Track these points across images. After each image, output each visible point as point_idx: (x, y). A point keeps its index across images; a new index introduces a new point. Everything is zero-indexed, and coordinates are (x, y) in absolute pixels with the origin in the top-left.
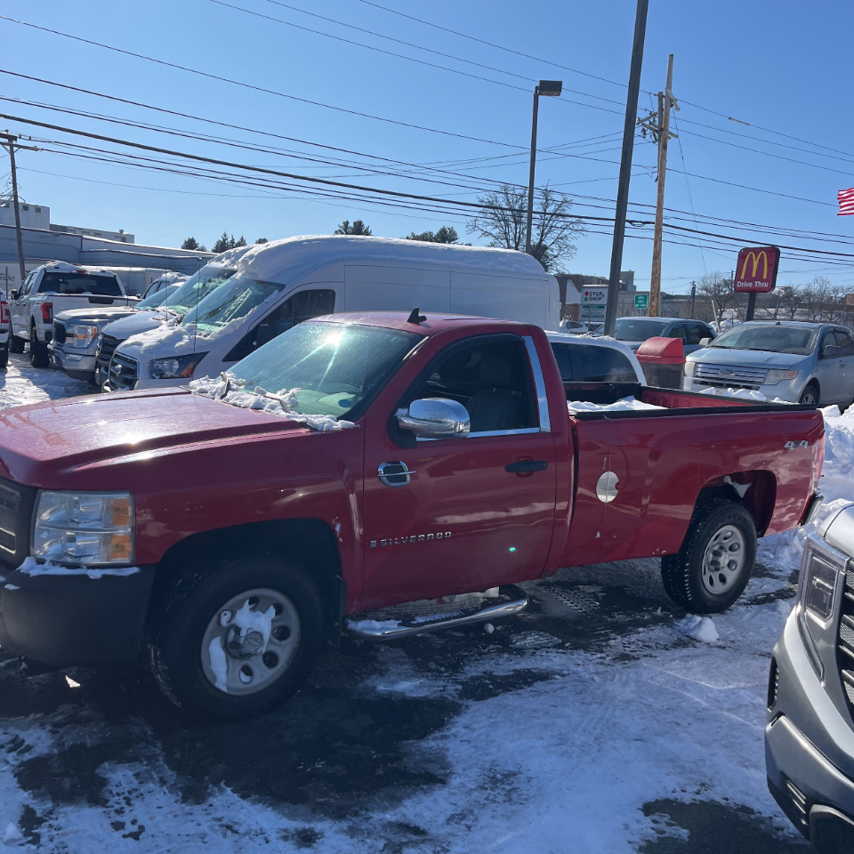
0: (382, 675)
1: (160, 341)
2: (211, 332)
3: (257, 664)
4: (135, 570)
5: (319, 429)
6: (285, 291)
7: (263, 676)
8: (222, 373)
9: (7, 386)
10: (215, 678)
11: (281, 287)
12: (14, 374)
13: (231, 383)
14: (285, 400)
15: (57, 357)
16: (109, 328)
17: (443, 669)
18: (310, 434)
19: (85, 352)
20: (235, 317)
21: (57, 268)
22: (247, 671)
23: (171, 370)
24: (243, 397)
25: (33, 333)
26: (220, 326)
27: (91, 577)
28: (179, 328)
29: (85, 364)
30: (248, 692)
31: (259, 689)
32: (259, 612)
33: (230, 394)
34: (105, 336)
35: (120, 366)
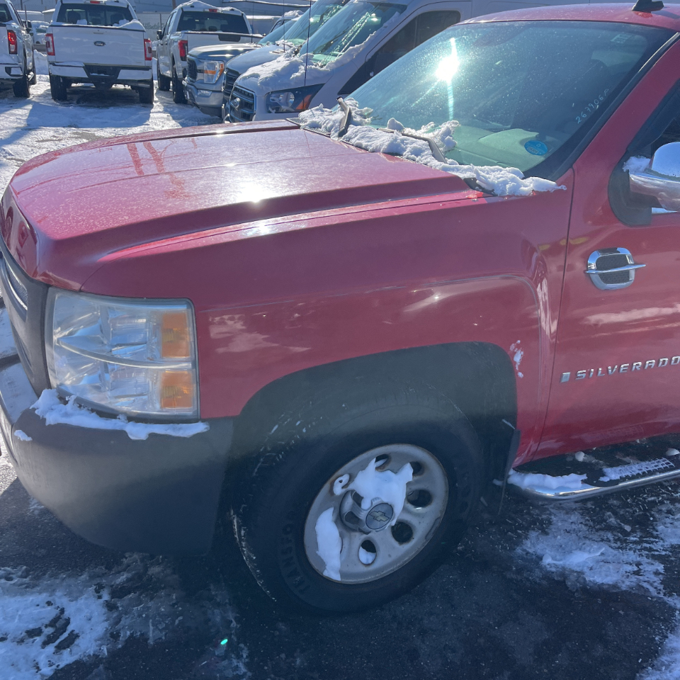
0: (545, 533)
1: (277, 72)
2: (327, 62)
3: (383, 537)
4: (200, 428)
5: (497, 192)
6: (407, 13)
7: (392, 554)
8: (341, 100)
9: (150, 120)
10: (323, 564)
11: (402, 8)
12: (158, 109)
13: (353, 114)
14: (436, 141)
15: (190, 93)
16: (234, 63)
17: (628, 528)
18: (484, 201)
19: (214, 88)
20: (352, 44)
21: (192, 6)
22: (369, 546)
23: (287, 104)
24: (371, 134)
25: (174, 71)
26: (336, 55)
27: (132, 437)
28: (297, 58)
29: (214, 100)
30: (370, 578)
31: (385, 573)
32: (389, 472)
33: (352, 129)
34: (229, 70)
35: (238, 100)
